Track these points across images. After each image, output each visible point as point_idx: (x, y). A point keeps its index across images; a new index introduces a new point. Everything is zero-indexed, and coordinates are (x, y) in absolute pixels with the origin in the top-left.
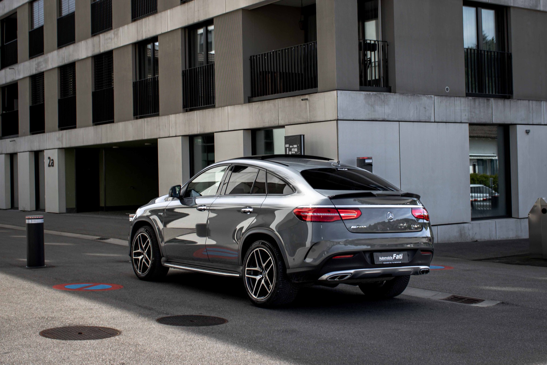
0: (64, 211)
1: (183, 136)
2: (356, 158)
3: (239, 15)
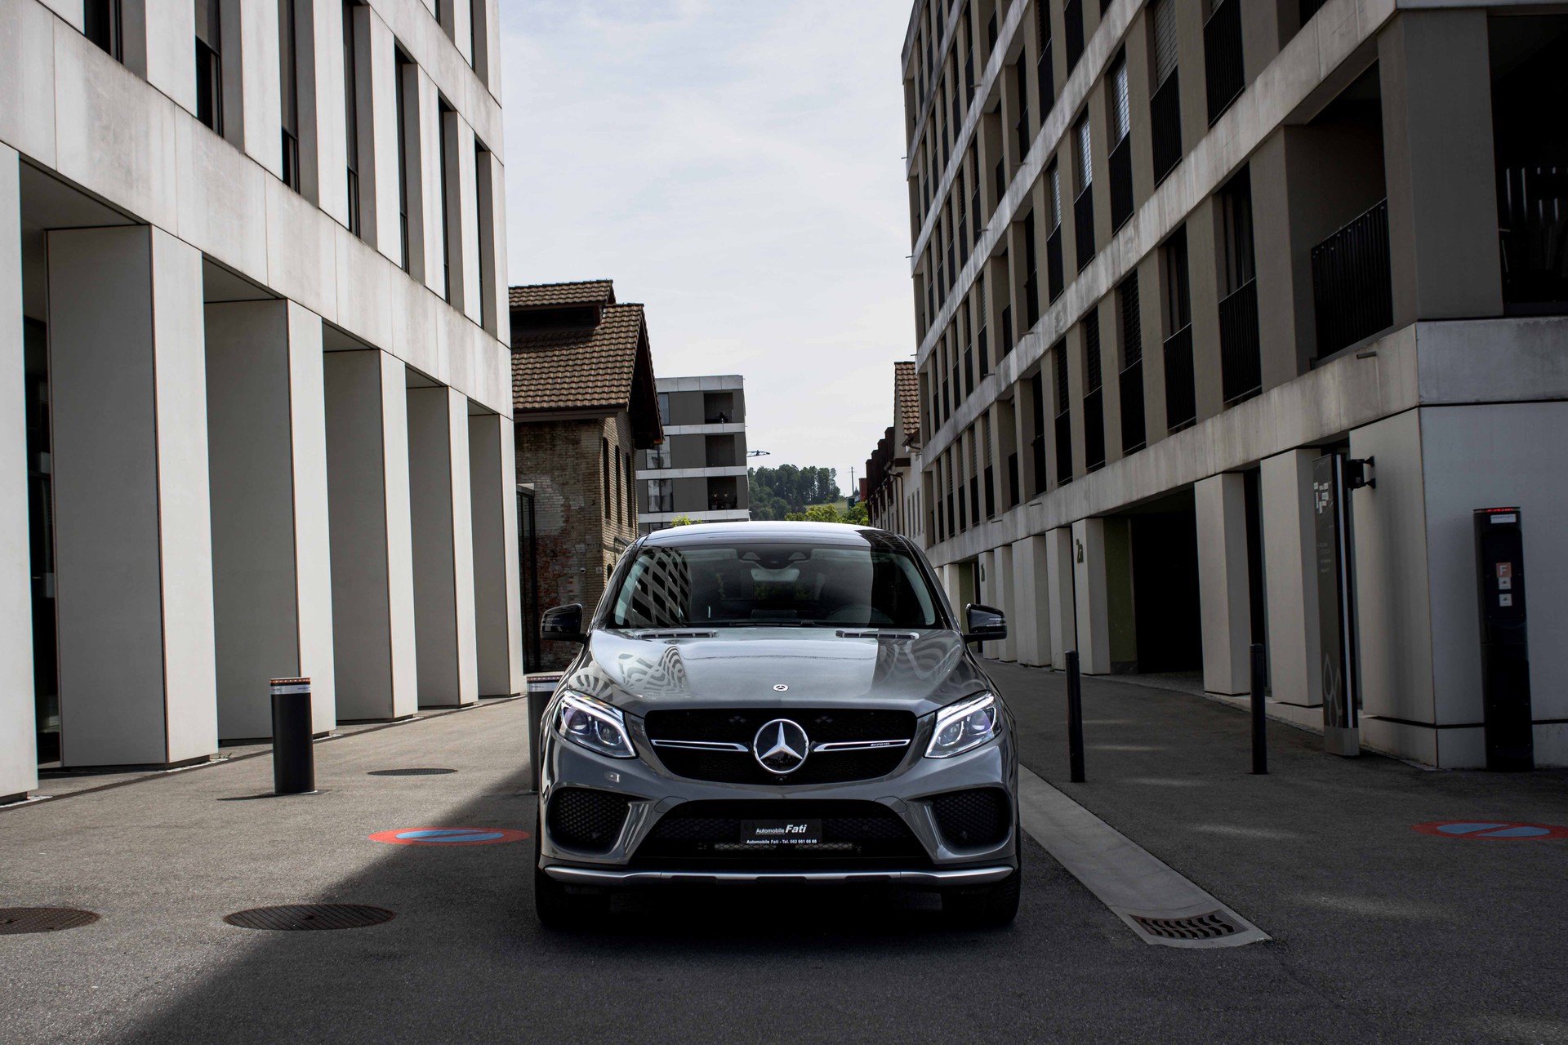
0: (1106, 668)
1: (1224, 472)
2: (1472, 513)
3: (1280, 144)
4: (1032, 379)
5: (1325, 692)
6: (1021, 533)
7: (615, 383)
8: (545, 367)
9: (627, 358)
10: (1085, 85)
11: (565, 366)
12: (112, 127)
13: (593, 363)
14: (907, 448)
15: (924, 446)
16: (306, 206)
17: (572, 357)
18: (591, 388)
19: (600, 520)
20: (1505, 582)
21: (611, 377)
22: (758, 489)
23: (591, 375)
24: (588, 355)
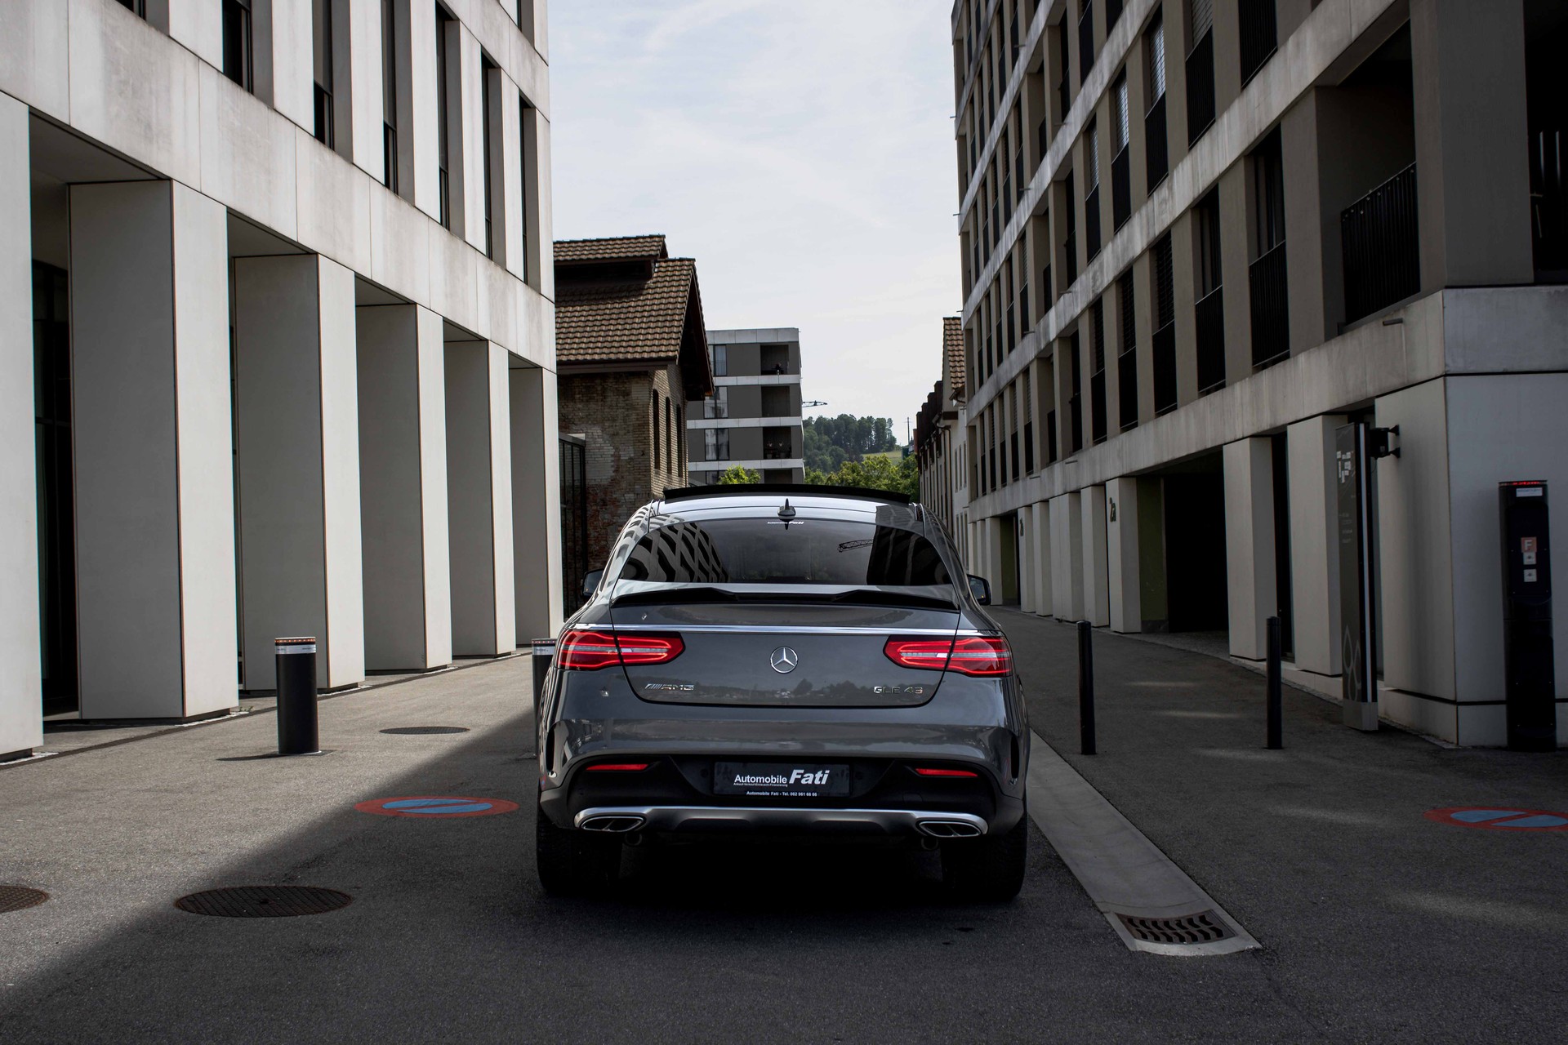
0: (1136, 626)
1: (1252, 436)
2: (1497, 486)
3: (1311, 104)
4: (1069, 337)
5: (1345, 665)
6: (1058, 490)
7: (666, 336)
8: (597, 320)
9: (677, 312)
10: (1123, 45)
11: (617, 319)
12: (131, 82)
13: (644, 316)
14: (955, 402)
15: (969, 400)
16: (339, 161)
17: (624, 310)
18: (642, 341)
19: (649, 470)
20: (1529, 557)
21: (662, 330)
22: (816, 438)
23: (642, 328)
24: (639, 309)
